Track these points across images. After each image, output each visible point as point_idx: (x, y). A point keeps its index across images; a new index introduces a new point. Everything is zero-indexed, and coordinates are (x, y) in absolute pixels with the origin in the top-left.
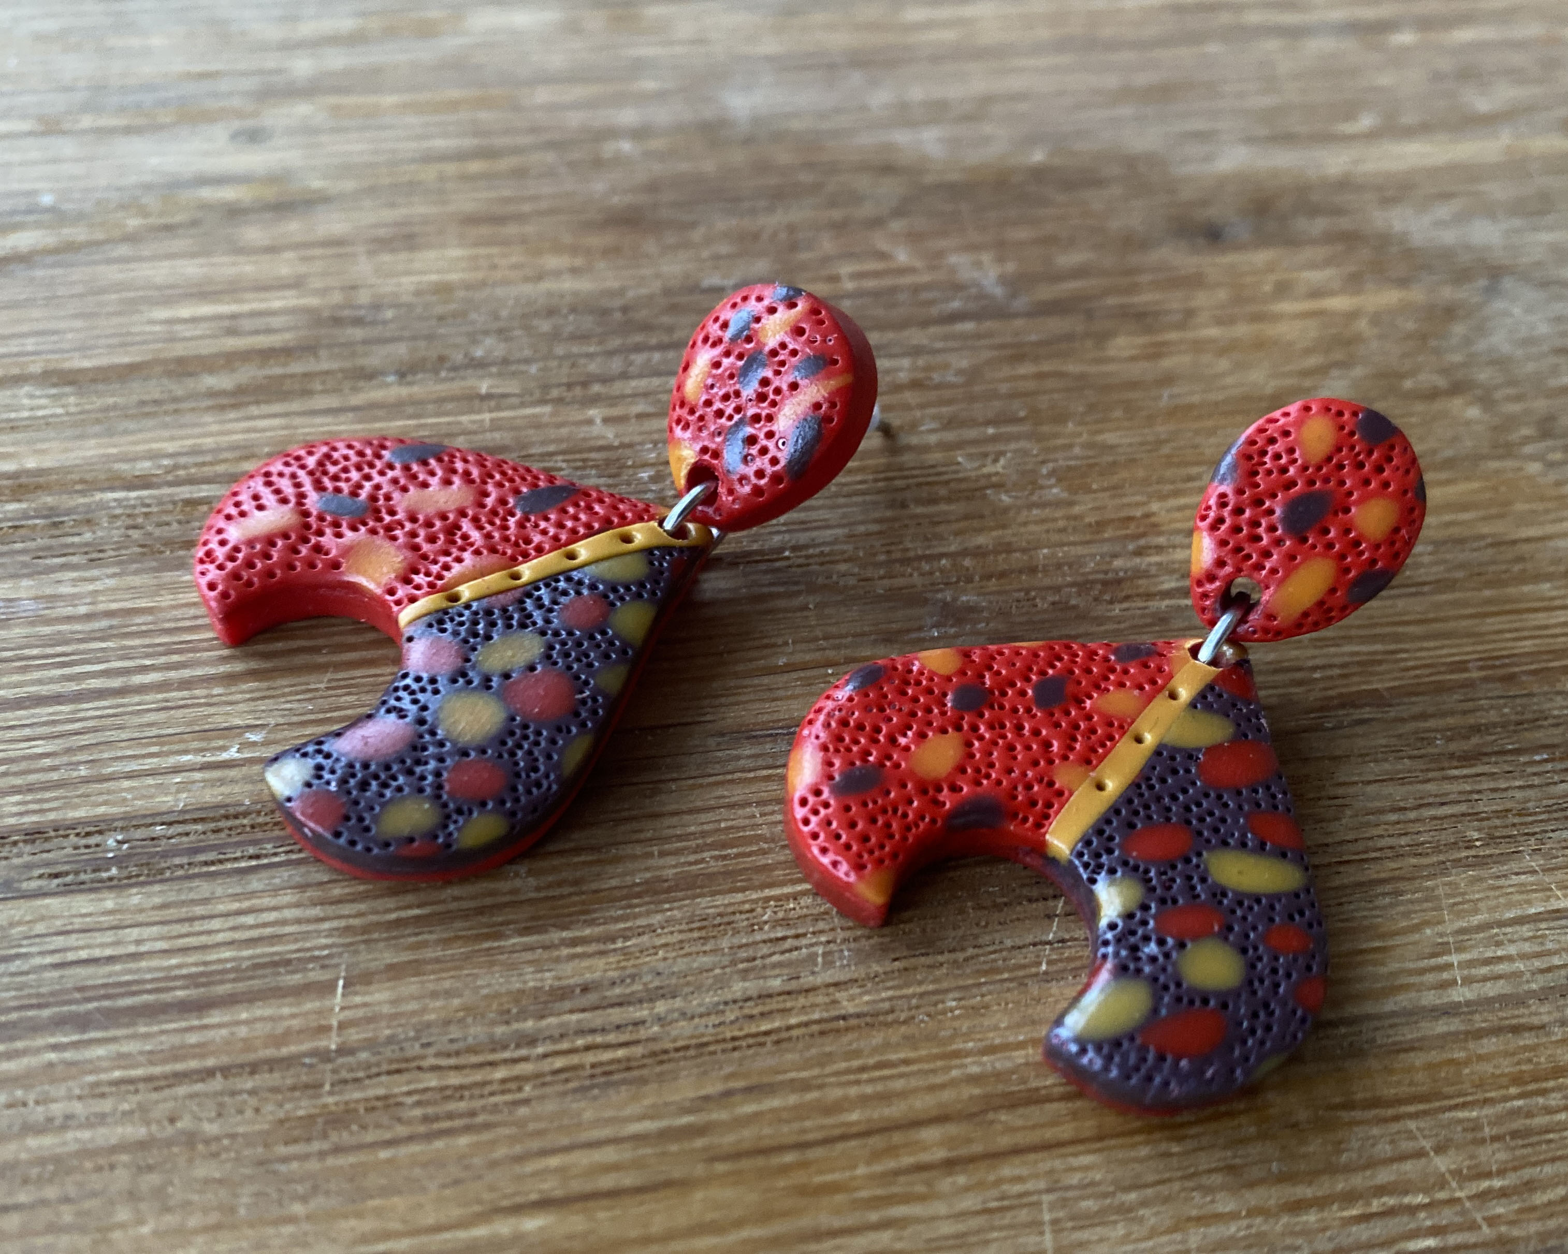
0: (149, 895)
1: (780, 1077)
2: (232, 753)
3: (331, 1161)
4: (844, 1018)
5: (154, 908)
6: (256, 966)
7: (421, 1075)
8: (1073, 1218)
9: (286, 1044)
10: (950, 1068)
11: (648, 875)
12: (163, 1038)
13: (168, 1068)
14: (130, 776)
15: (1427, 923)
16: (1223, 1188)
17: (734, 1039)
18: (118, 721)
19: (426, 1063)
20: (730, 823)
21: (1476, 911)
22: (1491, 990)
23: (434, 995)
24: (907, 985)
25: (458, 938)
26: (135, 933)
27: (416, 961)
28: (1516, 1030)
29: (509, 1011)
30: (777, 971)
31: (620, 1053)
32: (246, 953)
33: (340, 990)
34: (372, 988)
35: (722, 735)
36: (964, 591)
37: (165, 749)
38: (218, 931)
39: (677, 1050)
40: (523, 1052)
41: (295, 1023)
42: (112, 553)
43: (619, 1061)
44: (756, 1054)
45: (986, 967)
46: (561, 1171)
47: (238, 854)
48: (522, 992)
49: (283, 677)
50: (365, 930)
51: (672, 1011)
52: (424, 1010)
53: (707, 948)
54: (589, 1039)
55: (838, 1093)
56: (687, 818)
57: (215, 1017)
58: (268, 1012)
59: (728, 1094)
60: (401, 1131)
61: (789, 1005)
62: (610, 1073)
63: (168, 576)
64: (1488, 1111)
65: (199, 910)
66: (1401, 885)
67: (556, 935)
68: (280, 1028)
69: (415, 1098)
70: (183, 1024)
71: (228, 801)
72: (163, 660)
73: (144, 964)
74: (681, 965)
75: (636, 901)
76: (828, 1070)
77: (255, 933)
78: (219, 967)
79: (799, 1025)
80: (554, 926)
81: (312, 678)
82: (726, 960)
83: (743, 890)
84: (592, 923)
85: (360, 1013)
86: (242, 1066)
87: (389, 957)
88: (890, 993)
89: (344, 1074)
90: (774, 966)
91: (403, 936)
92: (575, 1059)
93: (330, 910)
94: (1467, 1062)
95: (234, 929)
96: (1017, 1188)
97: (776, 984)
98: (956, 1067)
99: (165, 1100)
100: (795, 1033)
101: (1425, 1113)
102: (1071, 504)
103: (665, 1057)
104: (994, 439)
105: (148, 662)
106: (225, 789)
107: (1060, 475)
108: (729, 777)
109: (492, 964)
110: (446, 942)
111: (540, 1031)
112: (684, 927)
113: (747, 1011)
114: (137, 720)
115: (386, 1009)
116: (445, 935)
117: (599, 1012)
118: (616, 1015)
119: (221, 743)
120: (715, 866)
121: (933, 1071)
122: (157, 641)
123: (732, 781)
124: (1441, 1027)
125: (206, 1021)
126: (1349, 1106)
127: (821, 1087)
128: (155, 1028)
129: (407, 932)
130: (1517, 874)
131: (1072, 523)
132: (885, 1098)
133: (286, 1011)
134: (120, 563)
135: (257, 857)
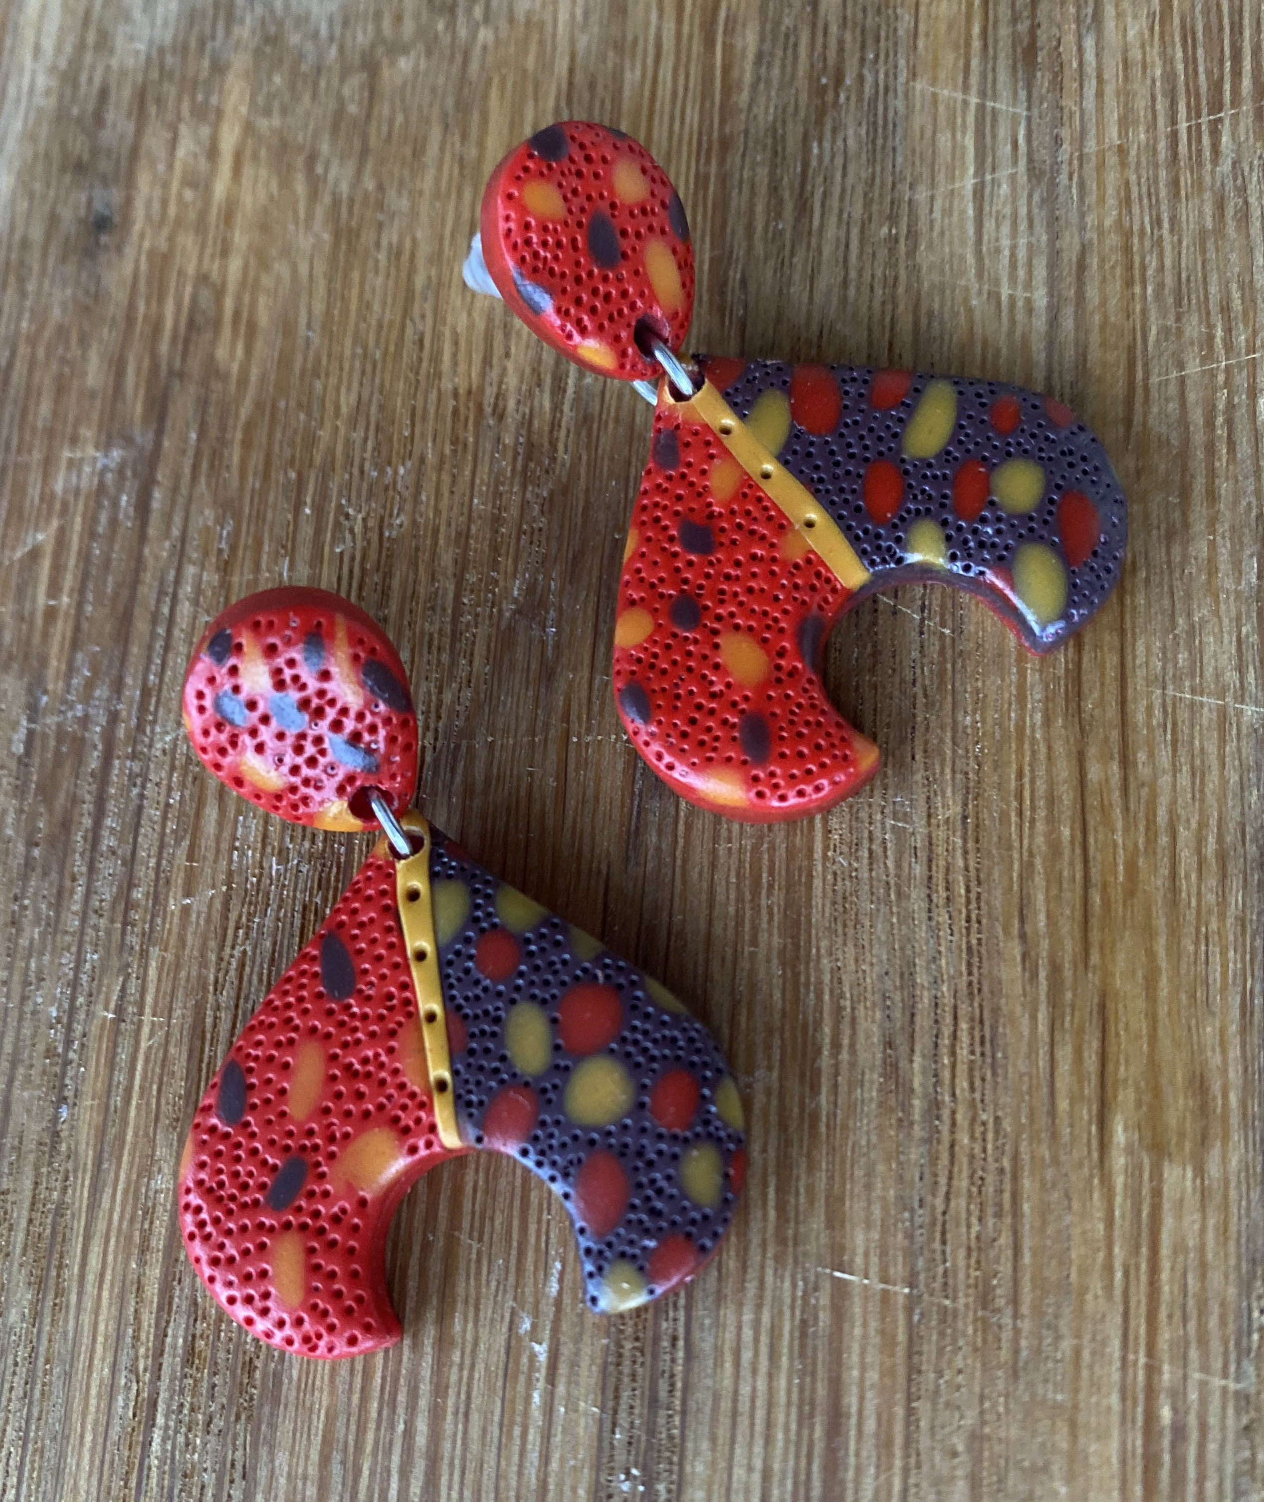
0: (697, 1453)
1: (1016, 887)
2: (541, 1350)
3: (1025, 1309)
4: (965, 818)
5: (713, 1449)
6: (802, 1355)
7: (952, 1212)
8: (1193, 676)
9: (894, 1336)
10: (1033, 739)
11: (775, 961)
12: (864, 1454)
13: (898, 1452)
14: (545, 1459)
15: (966, 300)
16: (1185, 548)
17: (968, 920)
18: (471, 1466)
19: (940, 1207)
20: (733, 874)
21: (962, 258)
22: (1041, 272)
23: (869, 1187)
24: (942, 754)
25: (809, 1155)
26: (739, 1473)
27: (827, 1198)
28: (1082, 267)
29: (900, 1120)
30: (905, 865)
31: (964, 1026)
32: (785, 1361)
33: (846, 1276)
34: (848, 1245)
35: (627, 858)
36: (507, 591)
37: (519, 1419)
38: (754, 1389)
39: (970, 974)
40: (946, 1114)
41: (873, 1324)
42: (239, 1454)
43: (972, 1028)
44: (988, 903)
45: (936, 681)
46: (1073, 1100)
47: (667, 1357)
48: (881, 1104)
49: (454, 1286)
50: (782, 1241)
51: (928, 968)
52: (883, 1199)
53: (867, 923)
54: (944, 1051)
55: (1040, 840)
56: (717, 912)
57: (851, 1401)
58: (856, 1348)
59: (1023, 936)
60: (1005, 1239)
61: (942, 863)
62: (982, 1038)
63: (289, 1392)
64: (1153, 315)
65: (726, 1405)
66: (923, 309)
67: (825, 1061)
68: (875, 1340)
69: (974, 1221)
70: (853, 1433)
71: (599, 1361)
72: (401, 1410)
73: (777, 1466)
74: (880, 952)
75: (802, 979)
76: (1016, 844)
77: (764, 1350)
78: (795, 1390)
79: (966, 859)
80: (814, 1060)
81: (463, 1253)
82: (883, 909)
83: (810, 877)
84: (818, 1024)
85: (874, 1260)
86: (910, 1380)
87: (817, 1223)
88: (948, 771)
89: (937, 1285)
90: (898, 866)
91: (797, 1206)
92: (962, 1069)
93: (752, 1273)
94: (1106, 317)
95: (754, 1372)
96: (1157, 712)
97: (919, 870)
98: (1033, 731)
99: (932, 1460)
100: (972, 864)
101: (1146, 365)
102: (422, 460)
103: (976, 986)
104: (319, 511)
105: (401, 1427)
106: (585, 1362)
107: (384, 461)
108: (679, 863)
109: (845, 1127)
110: (812, 1167)
111: (925, 1096)
112: (840, 940)
113: (941, 902)
114: (474, 1447)
115: (875, 1235)
116: (804, 1166)
117: (917, 1035)
118: (923, 1022)
119: (525, 1360)
120: (778, 897)
121: (1034, 753)
122: (374, 1415)
123: (685, 861)
124: (1068, 323)
125: (854, 1409)
126: (1128, 422)
127: (1031, 854)
128: (852, 1460)
129: (792, 1200)
130: (931, 211)
131: (447, 466)
132: (1052, 801)
133: (858, 1331)
134: (255, 1445)
135: (675, 1339)
